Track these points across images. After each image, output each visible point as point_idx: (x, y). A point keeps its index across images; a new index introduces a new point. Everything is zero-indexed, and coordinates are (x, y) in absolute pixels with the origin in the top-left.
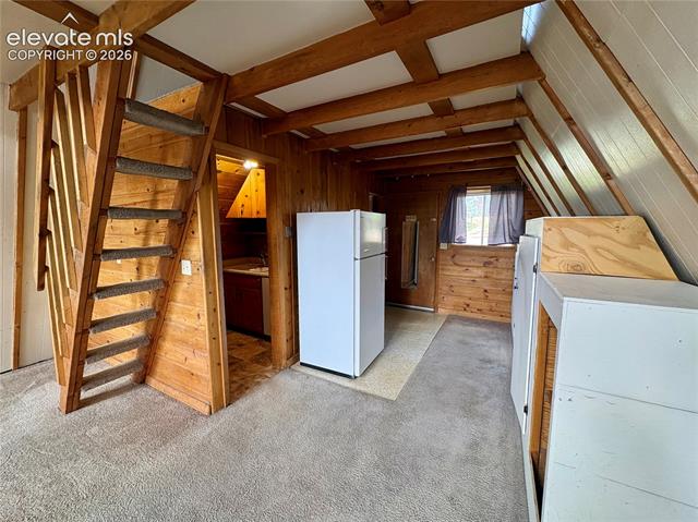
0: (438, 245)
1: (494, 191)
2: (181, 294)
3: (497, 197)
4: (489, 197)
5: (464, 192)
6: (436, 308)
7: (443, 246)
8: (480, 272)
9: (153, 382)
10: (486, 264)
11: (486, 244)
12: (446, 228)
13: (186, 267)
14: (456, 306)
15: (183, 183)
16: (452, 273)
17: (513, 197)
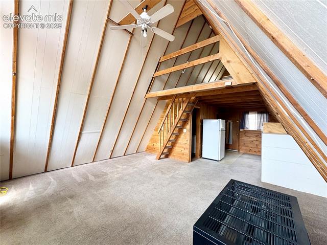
0: (239, 129)
1: (258, 113)
2: (182, 136)
3: (260, 115)
4: (257, 115)
5: (248, 113)
6: (239, 150)
7: (241, 130)
8: (255, 139)
9: (171, 157)
10: (256, 136)
11: (256, 130)
12: (242, 124)
13: (185, 130)
14: (246, 150)
15: (187, 114)
16: (244, 139)
17: (265, 115)
